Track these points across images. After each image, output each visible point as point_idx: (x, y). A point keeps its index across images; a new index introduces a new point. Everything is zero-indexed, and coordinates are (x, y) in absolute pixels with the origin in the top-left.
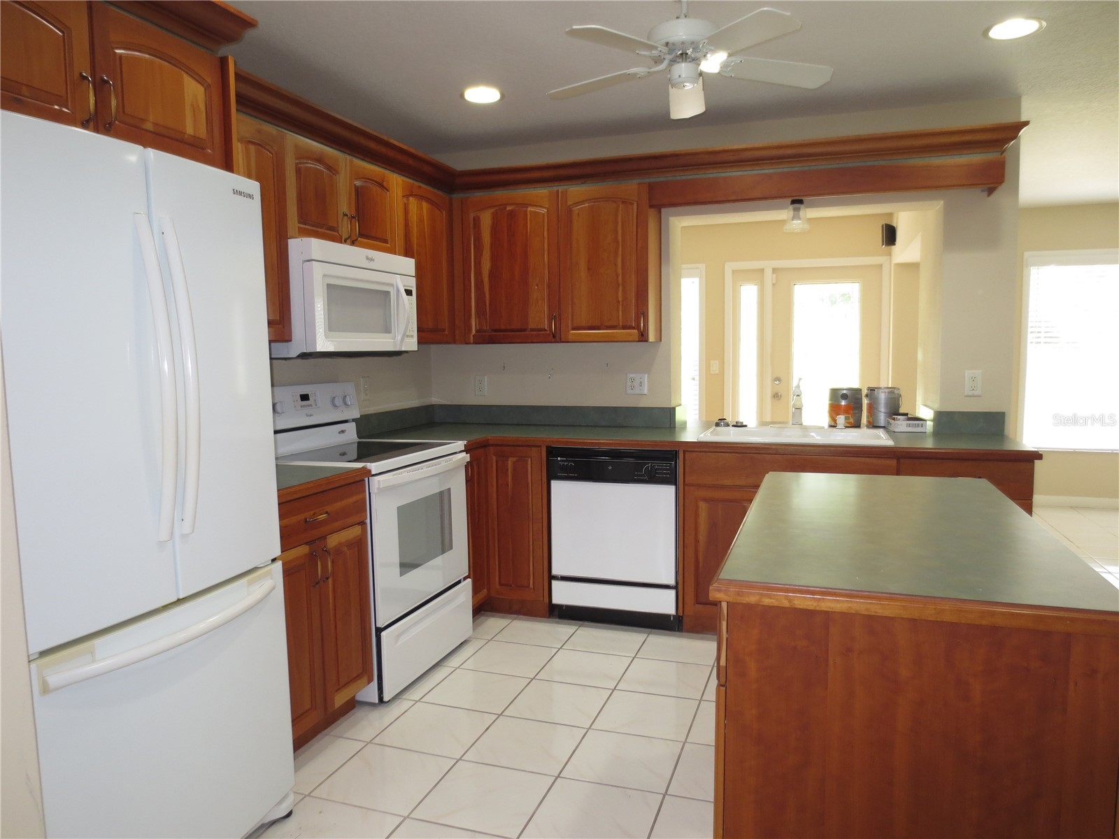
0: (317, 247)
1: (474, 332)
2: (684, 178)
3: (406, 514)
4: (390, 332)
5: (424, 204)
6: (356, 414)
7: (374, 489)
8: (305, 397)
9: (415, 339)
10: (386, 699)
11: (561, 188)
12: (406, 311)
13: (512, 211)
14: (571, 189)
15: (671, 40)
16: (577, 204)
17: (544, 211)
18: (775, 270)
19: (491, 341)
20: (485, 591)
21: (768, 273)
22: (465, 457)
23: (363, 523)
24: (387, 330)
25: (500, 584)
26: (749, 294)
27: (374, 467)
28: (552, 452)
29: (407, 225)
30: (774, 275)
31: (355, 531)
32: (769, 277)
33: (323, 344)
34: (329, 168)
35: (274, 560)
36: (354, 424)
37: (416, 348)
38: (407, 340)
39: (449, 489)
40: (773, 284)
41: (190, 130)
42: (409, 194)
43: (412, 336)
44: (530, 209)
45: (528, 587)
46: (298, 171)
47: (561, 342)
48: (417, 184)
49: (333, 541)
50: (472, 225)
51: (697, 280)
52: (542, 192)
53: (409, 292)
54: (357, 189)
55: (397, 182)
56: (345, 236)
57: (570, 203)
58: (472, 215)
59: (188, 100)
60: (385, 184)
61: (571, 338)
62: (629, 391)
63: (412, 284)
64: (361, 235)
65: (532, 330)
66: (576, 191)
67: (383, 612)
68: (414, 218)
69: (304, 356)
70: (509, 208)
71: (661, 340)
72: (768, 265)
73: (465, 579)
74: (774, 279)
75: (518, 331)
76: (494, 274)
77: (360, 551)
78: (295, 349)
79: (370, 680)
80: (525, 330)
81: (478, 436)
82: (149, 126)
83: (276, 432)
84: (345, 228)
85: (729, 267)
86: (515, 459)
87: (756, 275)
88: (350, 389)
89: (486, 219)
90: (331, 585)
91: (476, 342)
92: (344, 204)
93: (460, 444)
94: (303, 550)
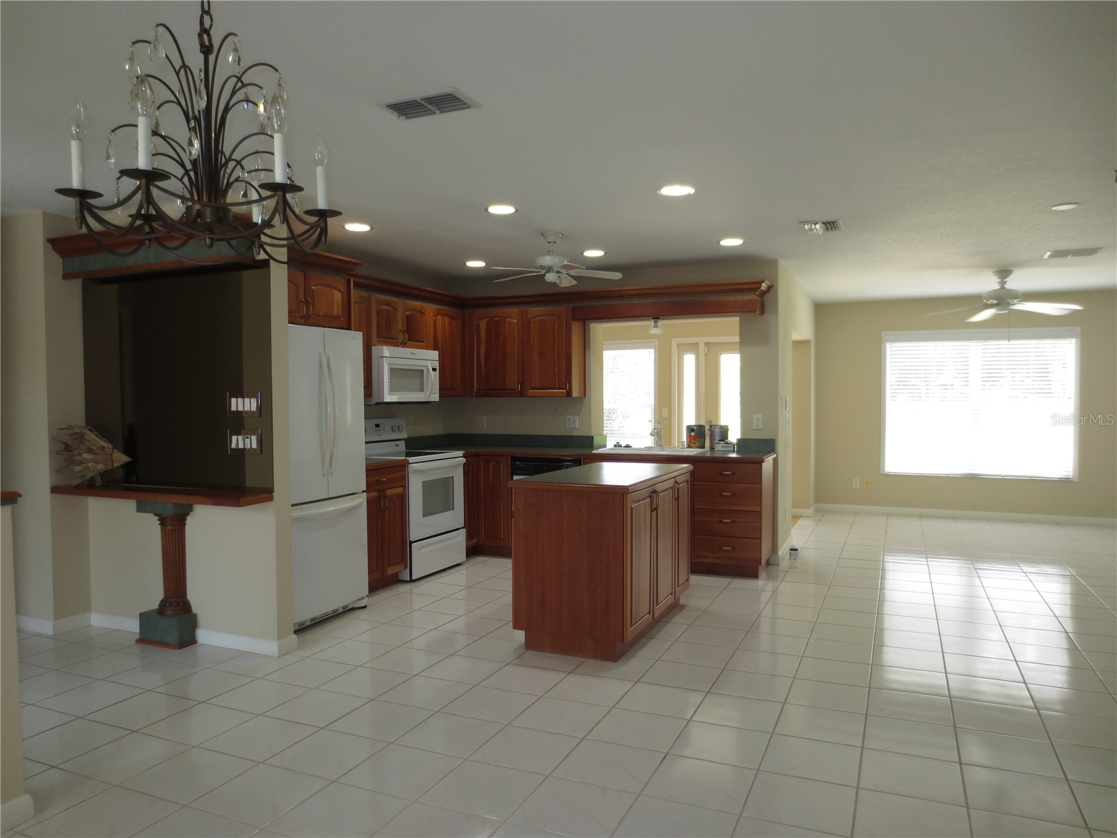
0: (387, 351)
1: (475, 390)
2: (592, 304)
3: (427, 486)
4: (423, 391)
5: (446, 318)
6: (405, 436)
7: (410, 470)
8: (377, 426)
9: (438, 395)
10: (414, 578)
11: (523, 308)
12: (433, 379)
13: (497, 321)
14: (530, 309)
15: (543, 265)
16: (533, 318)
17: (516, 321)
18: (706, 344)
19: (485, 395)
20: (476, 540)
21: (702, 346)
22: (464, 460)
23: (404, 487)
24: (422, 390)
25: (485, 537)
26: (689, 361)
27: (411, 459)
28: (514, 459)
29: (435, 332)
30: (706, 348)
31: (400, 490)
32: (702, 348)
33: (388, 398)
34: (393, 308)
35: (363, 492)
36: (404, 442)
37: (438, 400)
38: (433, 395)
39: (453, 477)
40: (706, 354)
41: (335, 312)
42: (438, 313)
43: (436, 393)
44: (507, 319)
45: (500, 538)
46: (378, 312)
47: (524, 396)
48: (441, 307)
49: (389, 492)
50: (475, 328)
51: (652, 350)
52: (514, 310)
53: (434, 370)
54: (407, 316)
55: (430, 308)
56: (400, 341)
57: (529, 317)
58: (475, 322)
59: (335, 300)
60: (423, 311)
61: (529, 394)
62: (567, 426)
63: (437, 365)
64: (409, 340)
65: (508, 389)
66: (534, 310)
67: (414, 533)
68: (439, 327)
69: (378, 404)
70: (496, 319)
71: (585, 396)
72: (702, 340)
73: (462, 528)
74: (706, 350)
75: (500, 389)
76: (487, 357)
77: (403, 500)
78: (374, 400)
79: (406, 568)
80: (504, 389)
81: (473, 450)
82: (321, 314)
83: (366, 443)
84: (401, 337)
85: (674, 342)
86: (493, 463)
87: (693, 348)
88: (402, 422)
89: (483, 325)
90: (387, 513)
91: (476, 396)
92: (400, 325)
93: (461, 453)
94: (375, 494)
